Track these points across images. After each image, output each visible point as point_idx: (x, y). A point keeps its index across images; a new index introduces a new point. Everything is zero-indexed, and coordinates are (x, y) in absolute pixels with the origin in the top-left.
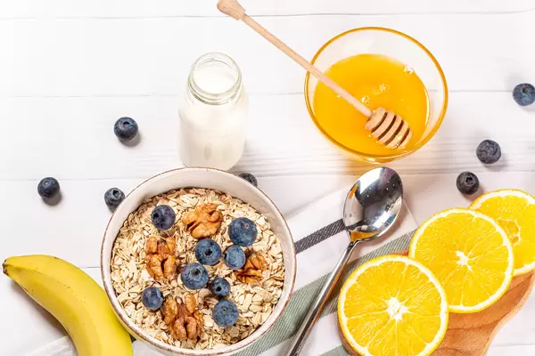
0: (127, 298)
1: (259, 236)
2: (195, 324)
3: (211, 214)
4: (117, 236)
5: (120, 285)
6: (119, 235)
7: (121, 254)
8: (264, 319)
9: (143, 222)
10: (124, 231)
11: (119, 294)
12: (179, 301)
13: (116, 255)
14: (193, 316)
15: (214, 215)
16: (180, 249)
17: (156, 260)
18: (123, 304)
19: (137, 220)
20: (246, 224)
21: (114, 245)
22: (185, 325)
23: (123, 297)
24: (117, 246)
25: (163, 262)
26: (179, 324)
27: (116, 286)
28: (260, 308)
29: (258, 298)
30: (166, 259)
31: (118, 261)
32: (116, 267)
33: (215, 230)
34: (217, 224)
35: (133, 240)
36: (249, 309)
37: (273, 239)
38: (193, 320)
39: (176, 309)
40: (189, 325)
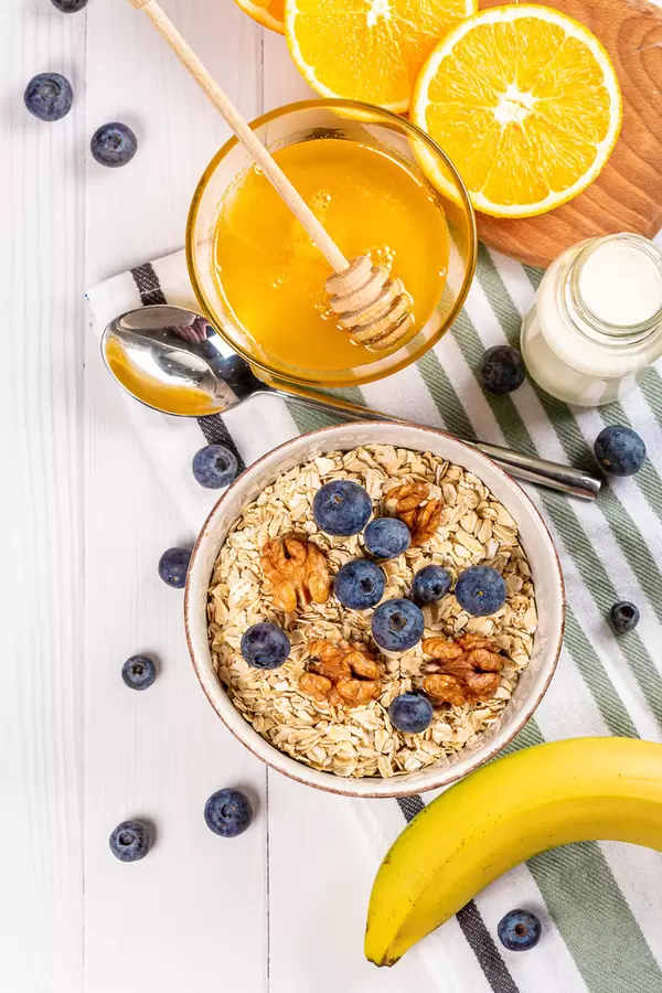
0: (389, 759)
1: (353, 479)
2: (485, 653)
3: (288, 556)
4: (269, 741)
5: (361, 766)
6: (267, 738)
7: (306, 746)
8: (510, 523)
9: (257, 685)
10: (261, 725)
11: (377, 772)
12: (433, 668)
13: (305, 756)
14: (470, 651)
15: (293, 551)
16: (334, 634)
17: (347, 686)
18: (396, 769)
19: (247, 696)
20: (332, 499)
21: (286, 754)
22: (479, 670)
23: (385, 767)
24: (290, 748)
25: (355, 675)
26: (476, 681)
27: (362, 773)
28: (487, 523)
29: (471, 521)
30: (352, 667)
31: (319, 755)
32: (328, 762)
33: (321, 558)
34: (312, 550)
35: (287, 715)
36: (483, 544)
37: (365, 455)
38: (475, 653)
39: (448, 678)
40: (484, 666)
